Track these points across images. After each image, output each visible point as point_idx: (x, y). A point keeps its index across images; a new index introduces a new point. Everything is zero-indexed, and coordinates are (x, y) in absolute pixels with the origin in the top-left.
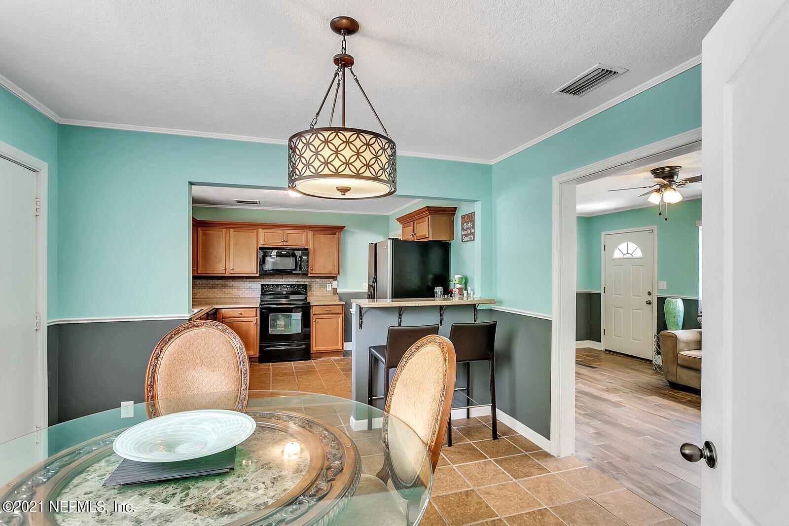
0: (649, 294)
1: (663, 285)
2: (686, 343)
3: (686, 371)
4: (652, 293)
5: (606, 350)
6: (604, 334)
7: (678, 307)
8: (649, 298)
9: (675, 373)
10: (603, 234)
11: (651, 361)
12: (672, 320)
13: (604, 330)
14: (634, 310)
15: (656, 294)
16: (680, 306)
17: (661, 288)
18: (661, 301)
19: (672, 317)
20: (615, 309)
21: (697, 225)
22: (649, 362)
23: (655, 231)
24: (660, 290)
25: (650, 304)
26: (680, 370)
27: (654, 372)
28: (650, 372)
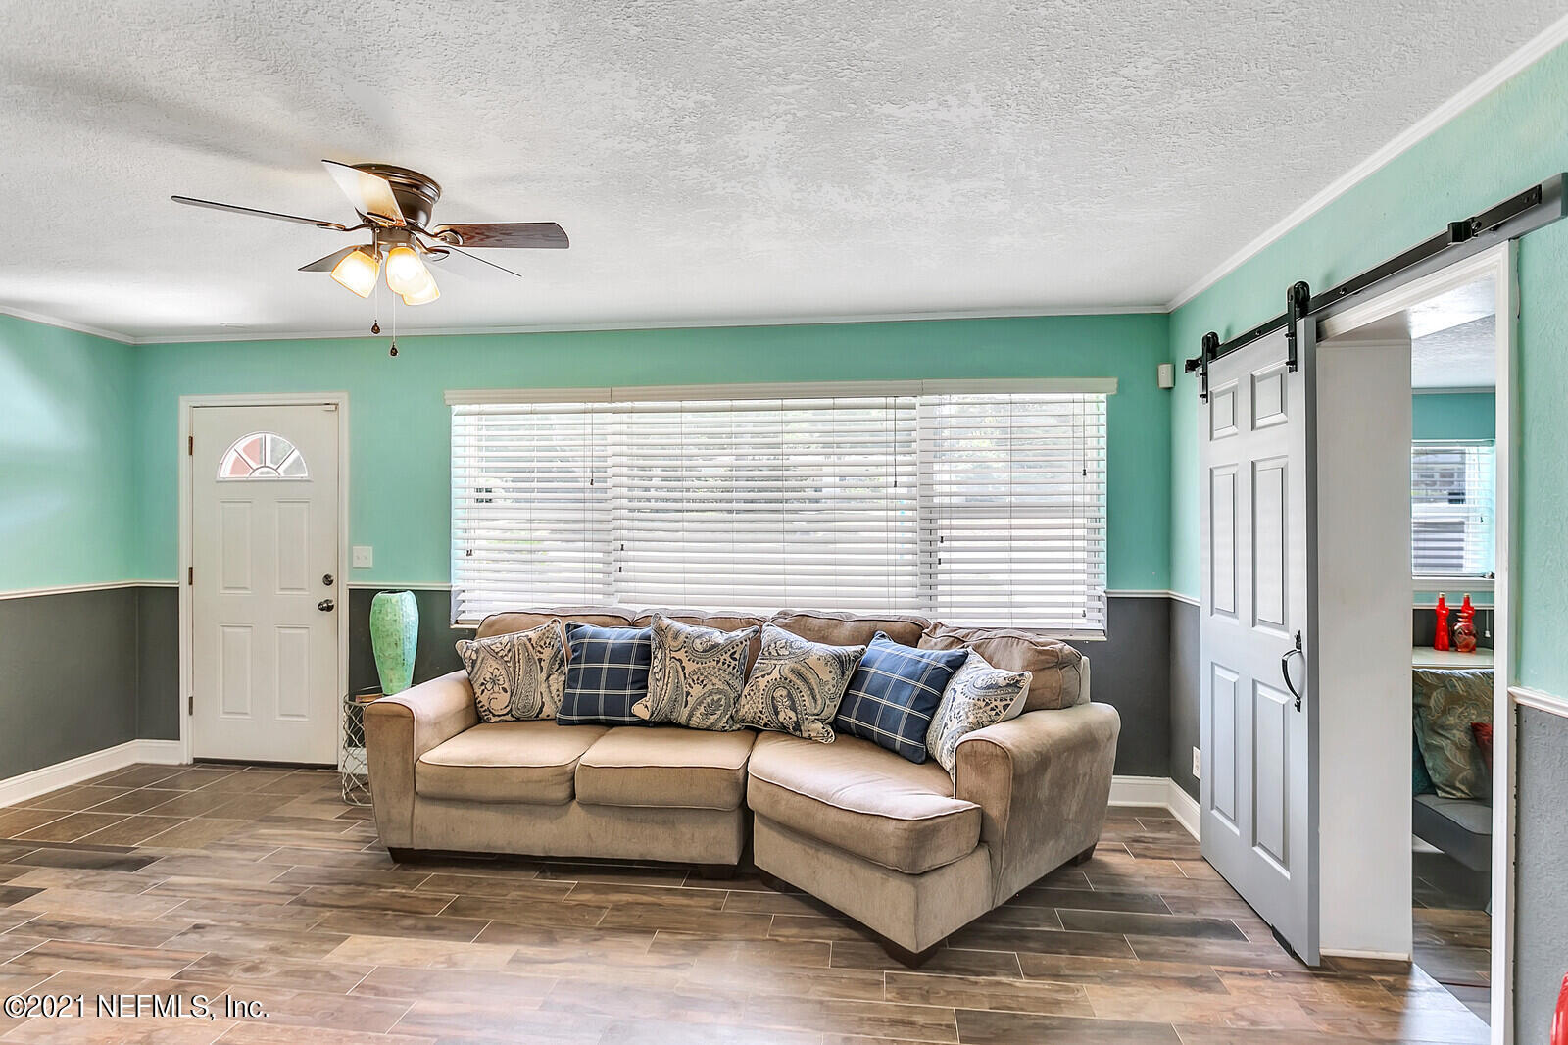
0: (328, 581)
1: (365, 555)
2: (435, 724)
3: (439, 810)
4: (334, 578)
5: (197, 761)
6: (191, 713)
7: (402, 615)
8: (328, 593)
9: (408, 823)
10: (185, 403)
11: (336, 767)
12: (389, 652)
13: (191, 699)
14: (283, 631)
15: (346, 582)
16: (407, 610)
17: (362, 566)
18: (362, 601)
19: (389, 644)
20: (224, 633)
21: (447, 402)
22: (327, 773)
23: (344, 408)
24: (356, 571)
25: (330, 608)
26: (423, 811)
27: (343, 809)
28: (332, 813)
